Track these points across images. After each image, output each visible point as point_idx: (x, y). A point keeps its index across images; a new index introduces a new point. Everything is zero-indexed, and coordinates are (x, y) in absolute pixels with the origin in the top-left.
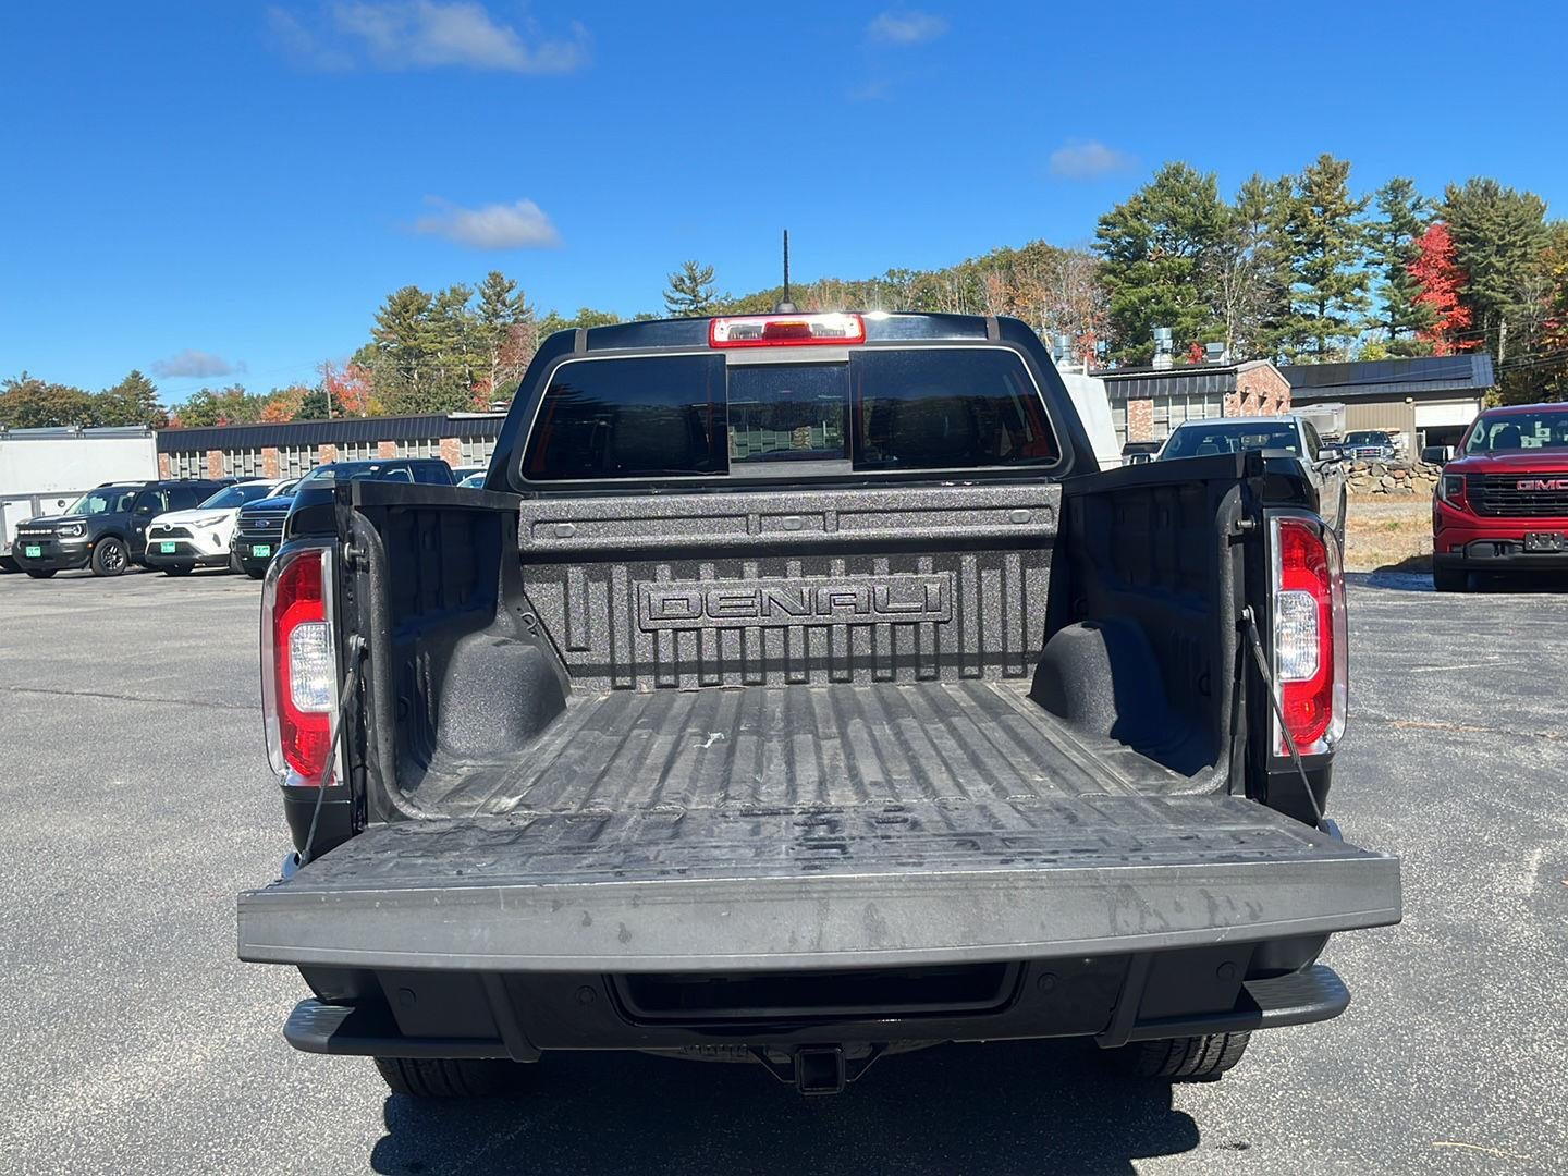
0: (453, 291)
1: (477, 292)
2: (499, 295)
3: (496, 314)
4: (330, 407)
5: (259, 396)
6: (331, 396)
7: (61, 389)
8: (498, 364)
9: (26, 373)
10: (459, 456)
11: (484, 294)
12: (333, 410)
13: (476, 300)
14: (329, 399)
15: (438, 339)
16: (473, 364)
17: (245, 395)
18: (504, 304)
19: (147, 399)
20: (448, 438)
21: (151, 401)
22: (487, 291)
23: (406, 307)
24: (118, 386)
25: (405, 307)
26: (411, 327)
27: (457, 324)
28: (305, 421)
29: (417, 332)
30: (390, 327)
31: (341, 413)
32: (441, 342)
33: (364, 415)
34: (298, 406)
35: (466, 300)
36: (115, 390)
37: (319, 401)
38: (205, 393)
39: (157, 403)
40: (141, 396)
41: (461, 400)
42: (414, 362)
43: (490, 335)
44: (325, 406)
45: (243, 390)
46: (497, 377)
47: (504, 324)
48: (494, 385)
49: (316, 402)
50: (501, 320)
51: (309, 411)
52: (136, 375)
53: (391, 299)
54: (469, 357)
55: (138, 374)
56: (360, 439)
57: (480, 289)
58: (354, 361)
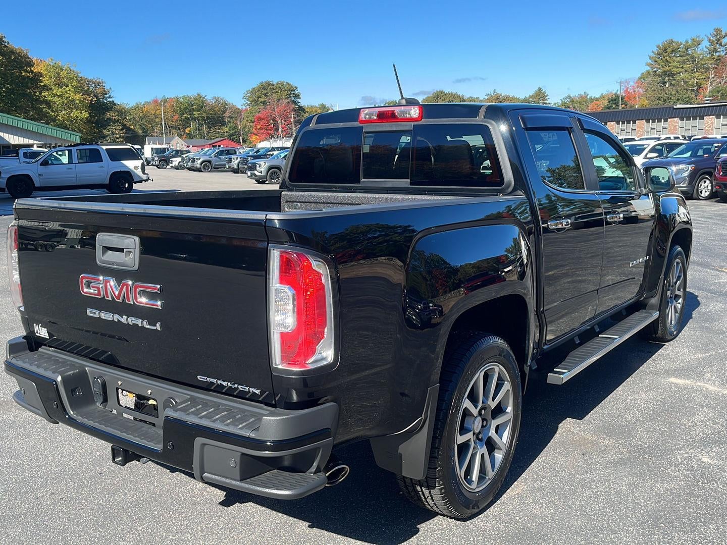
0: (693, 40)
1: (706, 39)
2: (718, 40)
3: (715, 50)
4: (620, 103)
5: (595, 97)
6: (622, 98)
7: (508, 97)
8: (713, 78)
9: (495, 90)
10: (677, 127)
11: (710, 40)
12: (622, 105)
13: (705, 44)
14: (620, 99)
15: (681, 66)
16: (699, 78)
17: (588, 97)
18: (721, 44)
19: (543, 100)
20: (673, 118)
21: (545, 101)
22: (712, 38)
23: (667, 51)
24: (531, 95)
25: (665, 50)
26: (667, 61)
27: (693, 57)
28: (608, 110)
29: (670, 63)
30: (656, 61)
31: (626, 106)
32: (682, 68)
33: (637, 107)
34: (606, 103)
35: (699, 44)
36: (530, 97)
37: (615, 100)
38: (569, 97)
39: (547, 102)
40: (541, 99)
41: (688, 97)
42: (667, 78)
43: (710, 62)
44: (618, 103)
45: (588, 95)
46: (711, 85)
47: (719, 56)
48: (709, 89)
49: (614, 100)
50: (717, 54)
51: (610, 105)
52: (540, 89)
53: (658, 46)
54: (697, 75)
55: (541, 89)
56: (628, 119)
57: (708, 37)
58: (640, 78)
